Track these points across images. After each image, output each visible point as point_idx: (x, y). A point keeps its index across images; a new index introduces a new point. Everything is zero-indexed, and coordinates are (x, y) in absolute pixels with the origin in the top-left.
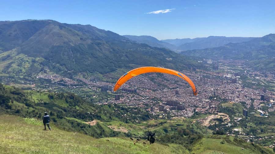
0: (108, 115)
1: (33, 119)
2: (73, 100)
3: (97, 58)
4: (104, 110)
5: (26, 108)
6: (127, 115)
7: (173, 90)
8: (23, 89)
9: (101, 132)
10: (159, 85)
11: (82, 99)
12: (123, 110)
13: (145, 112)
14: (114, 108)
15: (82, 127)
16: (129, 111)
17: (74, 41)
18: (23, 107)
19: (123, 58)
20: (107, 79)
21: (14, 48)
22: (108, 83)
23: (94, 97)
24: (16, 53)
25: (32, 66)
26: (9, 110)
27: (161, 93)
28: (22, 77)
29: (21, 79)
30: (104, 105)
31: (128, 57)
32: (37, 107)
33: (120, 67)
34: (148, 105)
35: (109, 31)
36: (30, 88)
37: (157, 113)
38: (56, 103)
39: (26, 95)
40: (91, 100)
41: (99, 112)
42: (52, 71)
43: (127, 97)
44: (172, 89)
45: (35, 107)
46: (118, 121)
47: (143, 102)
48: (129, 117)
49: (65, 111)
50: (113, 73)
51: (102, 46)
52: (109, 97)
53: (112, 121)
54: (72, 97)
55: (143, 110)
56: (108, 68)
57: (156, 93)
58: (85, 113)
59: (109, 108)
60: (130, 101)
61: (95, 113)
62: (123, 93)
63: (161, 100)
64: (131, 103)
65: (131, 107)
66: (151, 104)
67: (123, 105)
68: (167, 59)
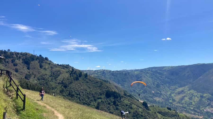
21: (187, 85)
24: (188, 89)
25: (200, 100)
28: (192, 108)
29: (191, 110)
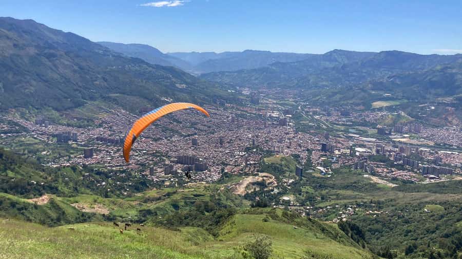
0: (71, 184)
2: (1, 160)
3: (46, 81)
4: (64, 177)
6: (107, 183)
7: (187, 138)
9: (59, 217)
10: (165, 130)
11: (20, 158)
12: (100, 175)
13: (140, 178)
14: (83, 173)
15: (19, 209)
16: (111, 177)
19: (97, 82)
20: (69, 120)
22: (71, 128)
23: (45, 153)
27: (168, 143)
30: (64, 167)
31: (106, 81)
33: (92, 98)
34: (145, 165)
37: (161, 177)
40: (39, 159)
41: (54, 179)
43: (107, 151)
44: (186, 136)
46: (91, 195)
47: (135, 161)
48: (110, 187)
50: (80, 110)
51: (57, 59)
52: (72, 153)
53: (79, 194)
55: (136, 174)
56: (69, 100)
57: (160, 144)
58: (26, 182)
59: (73, 172)
60: (112, 158)
61: (45, 183)
62: (100, 146)
63: (168, 155)
64: (114, 163)
65: (114, 169)
66: (151, 162)
67: (98, 167)
68: (177, 85)
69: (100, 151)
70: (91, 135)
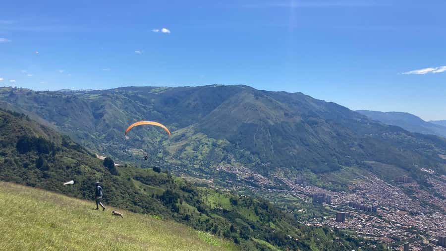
0: (322, 245)
1: (208, 234)
2: (266, 211)
3: (308, 145)
4: (316, 237)
5: (197, 214)
8: (197, 185)
10: (424, 204)
11: (281, 212)
12: (350, 241)
14: (334, 236)
16: (360, 245)
17: (275, 116)
18: (194, 211)
19: (353, 149)
20: (324, 183)
21: (191, 124)
22: (326, 190)
23: (301, 211)
24: (193, 131)
25: (212, 151)
26: (175, 214)
27: (427, 220)
28: (197, 166)
29: (195, 169)
30: (317, 227)
31: (362, 147)
32: (213, 216)
33: (348, 164)
34: (399, 240)
35: (331, 103)
36: (205, 185)
38: (241, 213)
39: (200, 193)
40: (296, 215)
41: (307, 237)
42: (238, 162)
43: (359, 219)
45: (210, 214)
47: (388, 233)
49: (253, 227)
50: (335, 174)
51: (318, 126)
52: (326, 215)
54: (265, 206)
55: (388, 248)
56: (326, 163)
57: (417, 219)
58: (284, 235)
59: (324, 234)
60: (364, 226)
61: (299, 239)
62: (352, 212)
63: (427, 233)
64: (365, 232)
65: (365, 237)
66: (406, 238)
67: (349, 233)
68: (441, 156)
69: (352, 217)
70: (344, 200)
